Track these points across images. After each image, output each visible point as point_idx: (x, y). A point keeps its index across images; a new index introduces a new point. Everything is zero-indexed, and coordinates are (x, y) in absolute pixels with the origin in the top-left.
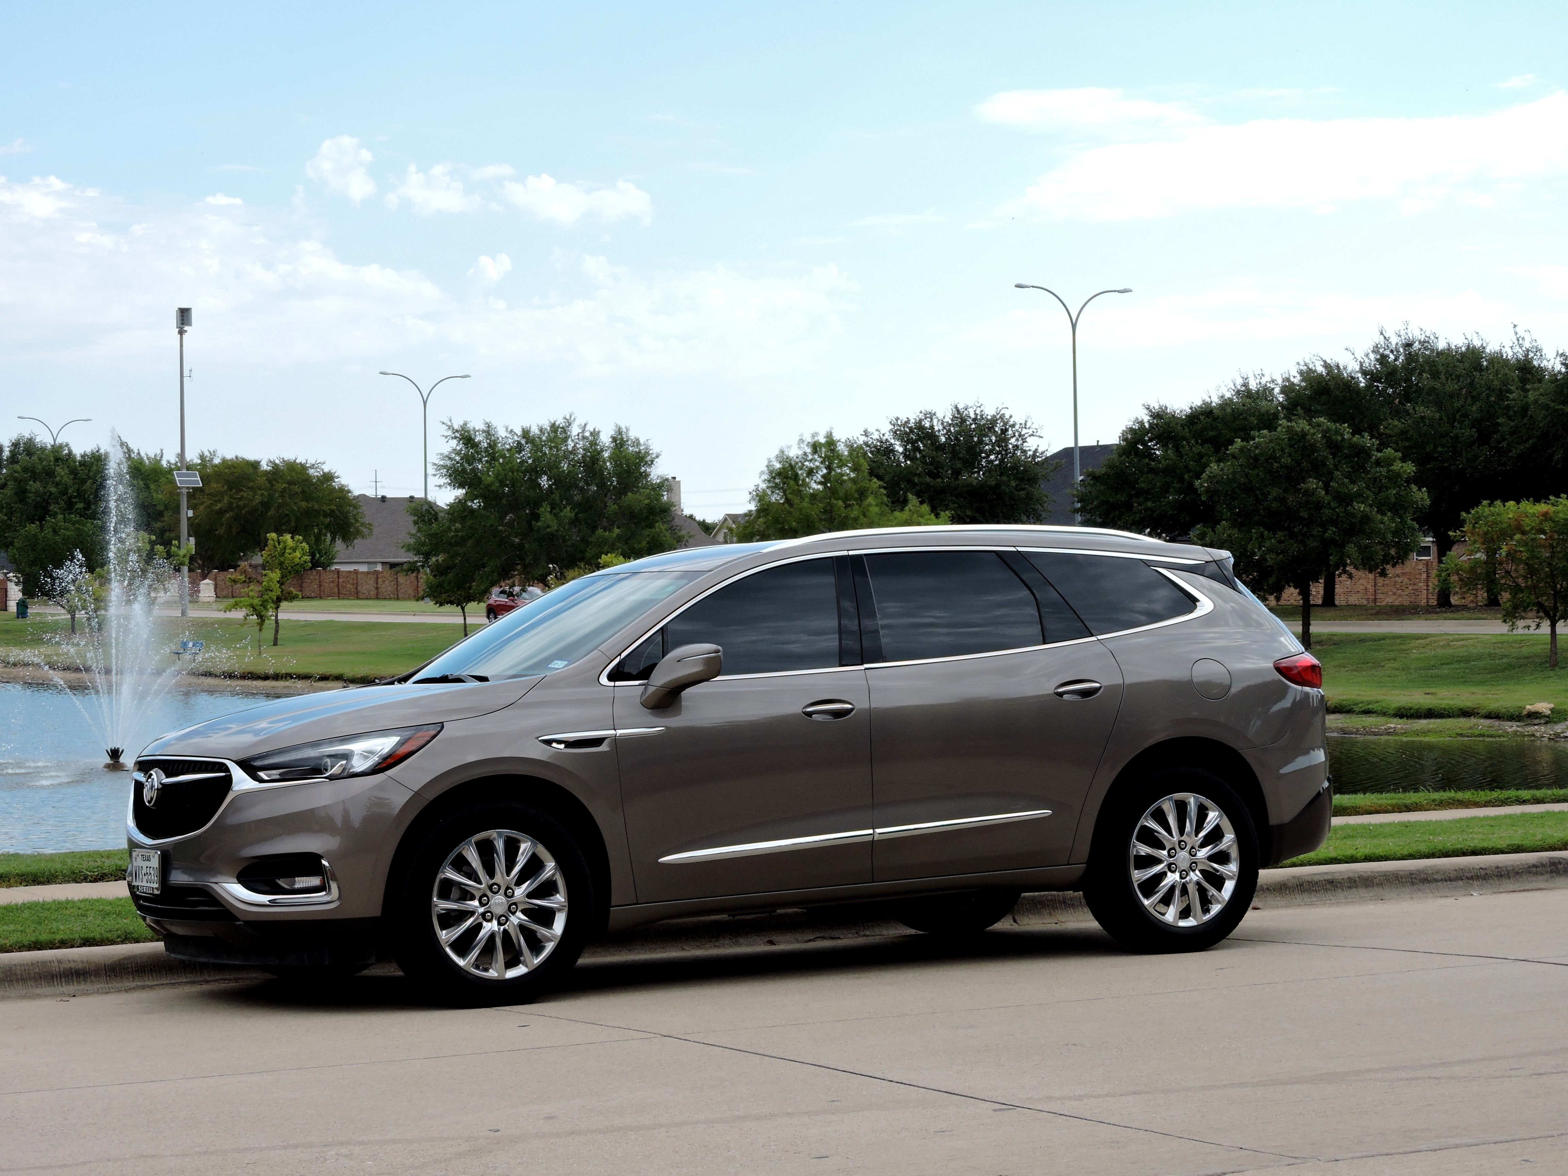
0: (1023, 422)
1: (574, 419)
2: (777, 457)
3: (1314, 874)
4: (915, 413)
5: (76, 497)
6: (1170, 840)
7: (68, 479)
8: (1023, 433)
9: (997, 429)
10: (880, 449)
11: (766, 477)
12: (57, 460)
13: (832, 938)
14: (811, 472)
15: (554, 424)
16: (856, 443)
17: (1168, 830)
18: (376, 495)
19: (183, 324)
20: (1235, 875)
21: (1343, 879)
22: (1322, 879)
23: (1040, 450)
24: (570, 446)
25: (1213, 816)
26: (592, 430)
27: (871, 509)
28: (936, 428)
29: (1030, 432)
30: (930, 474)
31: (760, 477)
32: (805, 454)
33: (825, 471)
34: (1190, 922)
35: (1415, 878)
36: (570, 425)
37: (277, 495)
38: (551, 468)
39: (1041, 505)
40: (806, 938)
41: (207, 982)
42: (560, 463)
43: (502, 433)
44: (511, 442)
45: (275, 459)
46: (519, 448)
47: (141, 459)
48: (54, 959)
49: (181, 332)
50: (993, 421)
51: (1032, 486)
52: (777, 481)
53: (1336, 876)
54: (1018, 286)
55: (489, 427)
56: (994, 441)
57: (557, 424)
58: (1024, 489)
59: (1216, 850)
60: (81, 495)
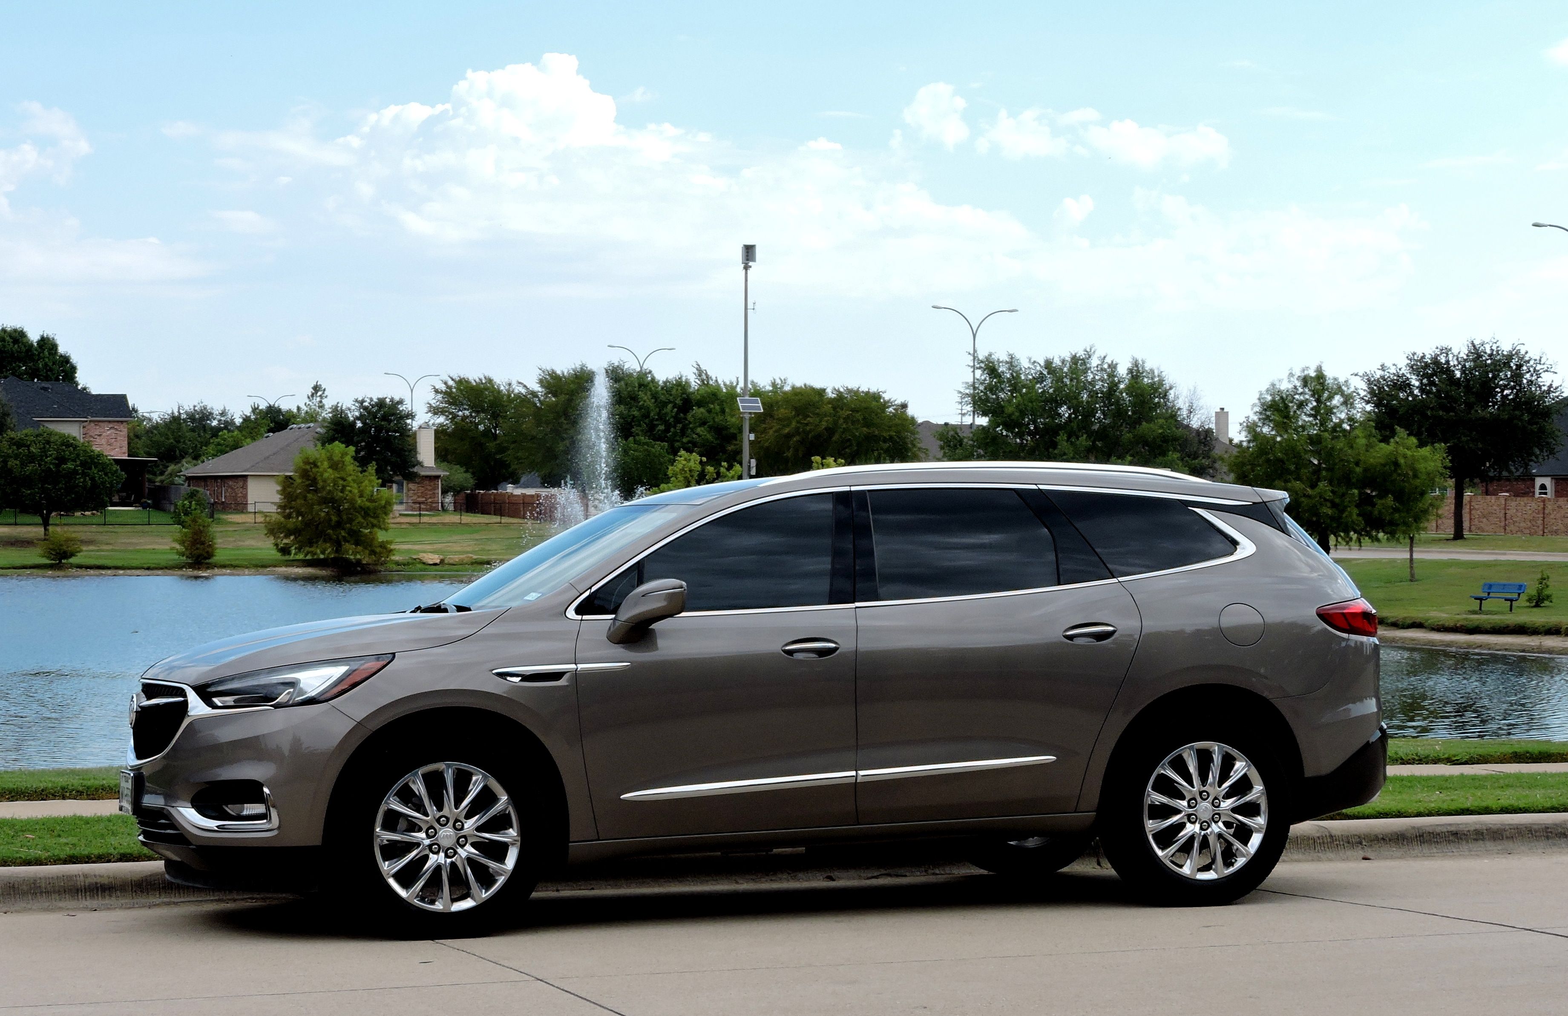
0: (1538, 358)
1: (1094, 352)
2: (1267, 390)
3: (1437, 825)
4: (1431, 349)
5: (657, 420)
6: (1192, 791)
7: (650, 403)
8: (1537, 368)
9: (1512, 365)
10: (1396, 383)
11: (1257, 409)
12: (640, 385)
13: (897, 876)
14: (1301, 405)
15: (1075, 356)
16: (1373, 377)
17: (1189, 779)
18: (962, 422)
19: (747, 260)
20: (1262, 829)
21: (1469, 831)
22: (1445, 830)
23: (1554, 386)
24: (1090, 377)
25: (1241, 767)
26: (1110, 362)
27: (1358, 440)
28: (1452, 363)
29: (1545, 367)
30: (1442, 407)
31: (1252, 409)
32: (1295, 387)
33: (1315, 404)
34: (1210, 875)
35: (1551, 832)
36: (1090, 357)
37: (841, 421)
38: (1072, 399)
39: (1553, 438)
40: (870, 875)
41: (235, 900)
42: (1079, 393)
43: (1025, 364)
44: (1034, 372)
45: (840, 387)
46: (1041, 379)
47: (719, 385)
48: (80, 873)
49: (746, 268)
50: (1510, 357)
51: (1545, 420)
52: (1268, 413)
53: (1461, 828)
54: (1535, 225)
55: (1012, 358)
56: (1509, 376)
57: (1078, 355)
58: (1536, 423)
59: (1242, 801)
60: (662, 418)
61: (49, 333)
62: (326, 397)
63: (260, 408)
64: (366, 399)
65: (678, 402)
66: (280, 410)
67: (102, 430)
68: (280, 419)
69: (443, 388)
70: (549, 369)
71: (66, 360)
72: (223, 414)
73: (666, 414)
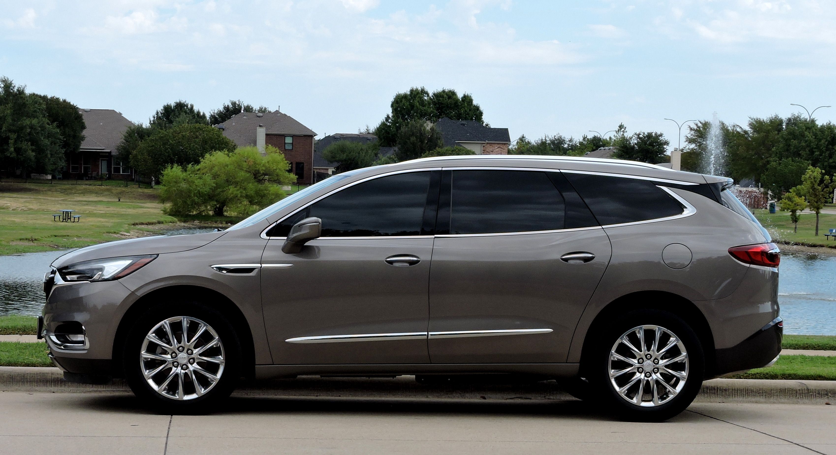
5: (815, 148)
6: (640, 354)
7: (812, 138)
13: (524, 398)
17: (639, 347)
20: (685, 378)
25: (673, 341)
34: (650, 404)
59: (672, 361)
60: (818, 147)
61: (468, 93)
62: (626, 132)
63: (587, 137)
64: (641, 133)
65: (829, 139)
66: (600, 139)
67: (494, 149)
68: (600, 144)
69: (695, 127)
70: (755, 117)
71: (477, 108)
72: (571, 141)
73: (821, 145)
